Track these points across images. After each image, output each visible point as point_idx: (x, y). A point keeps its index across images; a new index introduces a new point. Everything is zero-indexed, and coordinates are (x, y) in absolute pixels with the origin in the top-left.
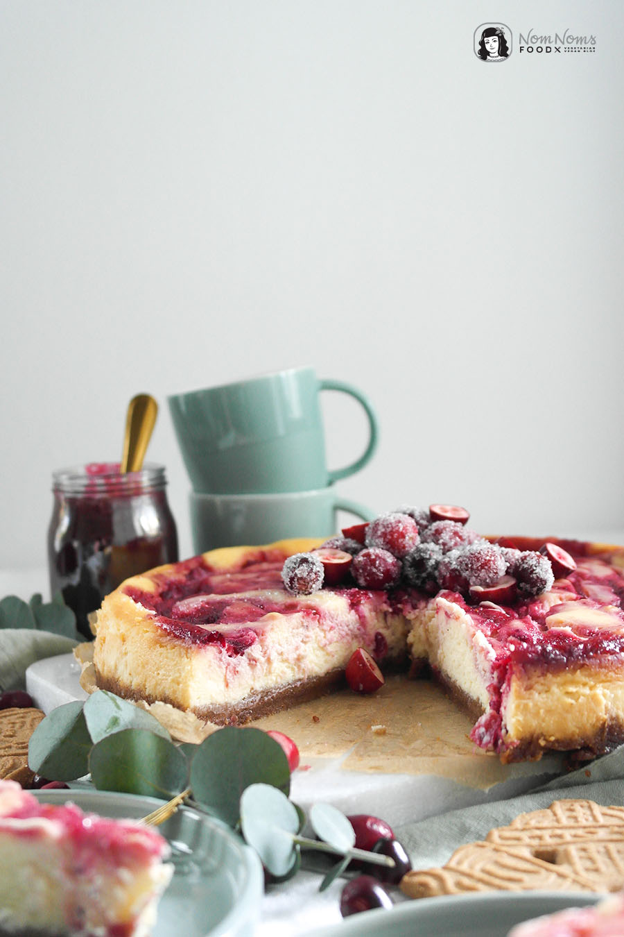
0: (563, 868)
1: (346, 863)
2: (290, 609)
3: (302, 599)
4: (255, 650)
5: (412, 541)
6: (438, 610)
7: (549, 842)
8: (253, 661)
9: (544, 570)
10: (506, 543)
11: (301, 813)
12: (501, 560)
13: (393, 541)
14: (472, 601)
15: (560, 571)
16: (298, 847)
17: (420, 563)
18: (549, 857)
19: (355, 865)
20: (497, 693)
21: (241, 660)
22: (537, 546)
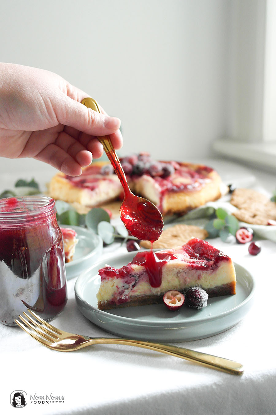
0: (178, 238)
1: (126, 240)
2: (104, 179)
3: (108, 177)
4: (97, 190)
5: (136, 162)
6: (144, 179)
7: (175, 233)
8: (96, 194)
9: (171, 169)
10: (161, 162)
11: (114, 228)
12: (160, 167)
13: (130, 161)
14: (153, 177)
15: (176, 169)
16: (114, 237)
17: (138, 168)
18: (175, 236)
19: (129, 240)
20: (161, 200)
21: (93, 193)
22: (169, 163)
